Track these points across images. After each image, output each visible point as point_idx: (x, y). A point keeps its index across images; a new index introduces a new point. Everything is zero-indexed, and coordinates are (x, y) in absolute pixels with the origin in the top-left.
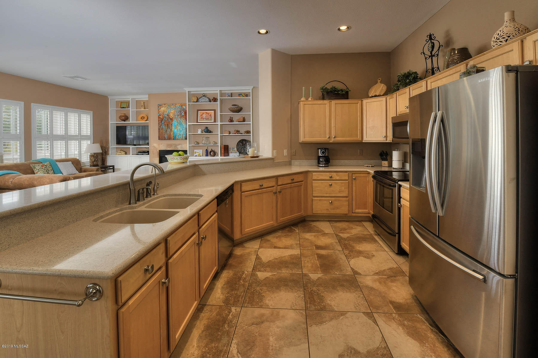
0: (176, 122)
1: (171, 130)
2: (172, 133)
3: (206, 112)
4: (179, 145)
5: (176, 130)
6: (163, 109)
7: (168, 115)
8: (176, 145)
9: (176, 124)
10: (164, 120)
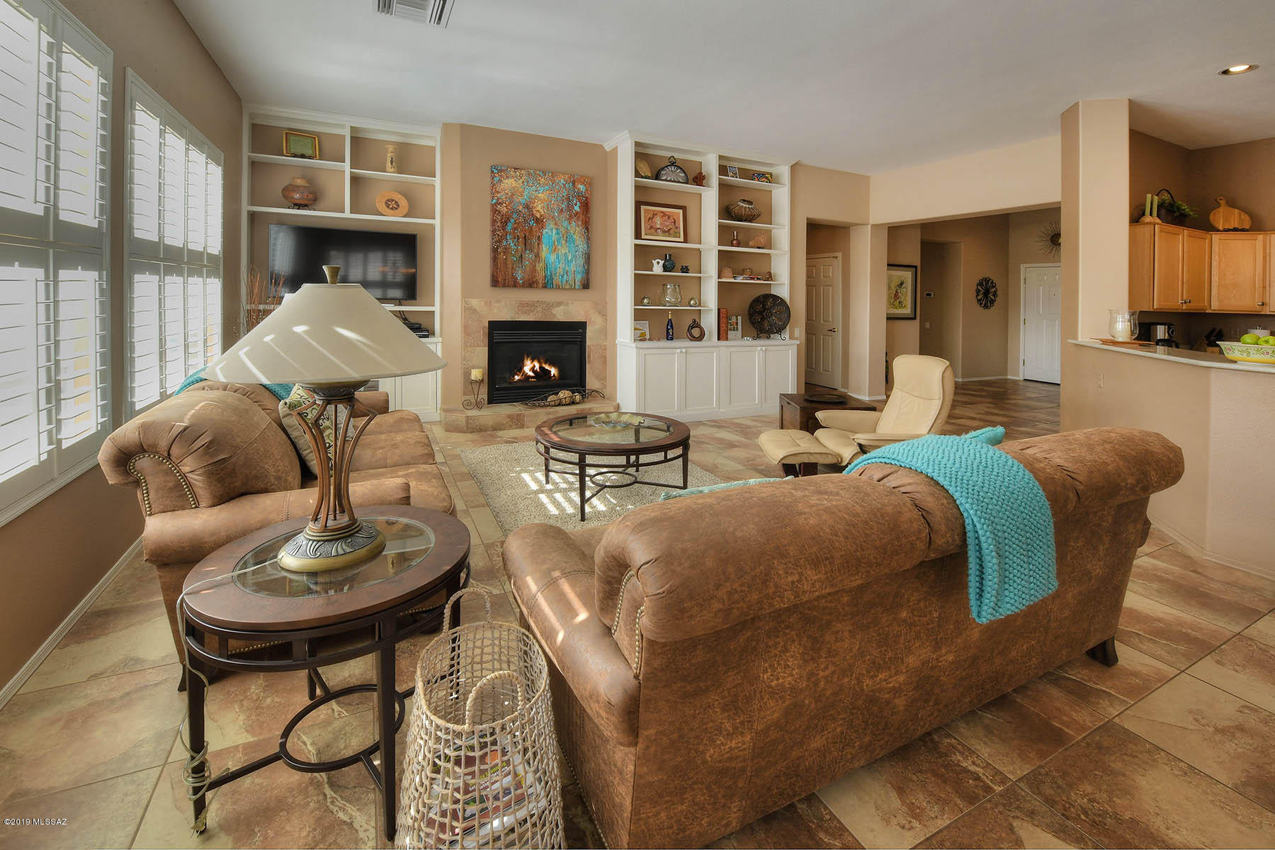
0: (554, 231)
1: (537, 255)
2: (539, 267)
3: (662, 212)
4: (559, 304)
5: (552, 258)
6: (509, 183)
7: (527, 206)
8: (549, 306)
9: (554, 237)
10: (512, 221)
